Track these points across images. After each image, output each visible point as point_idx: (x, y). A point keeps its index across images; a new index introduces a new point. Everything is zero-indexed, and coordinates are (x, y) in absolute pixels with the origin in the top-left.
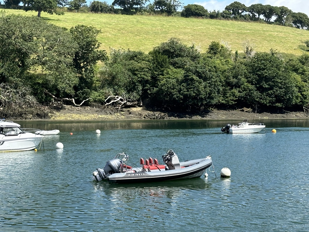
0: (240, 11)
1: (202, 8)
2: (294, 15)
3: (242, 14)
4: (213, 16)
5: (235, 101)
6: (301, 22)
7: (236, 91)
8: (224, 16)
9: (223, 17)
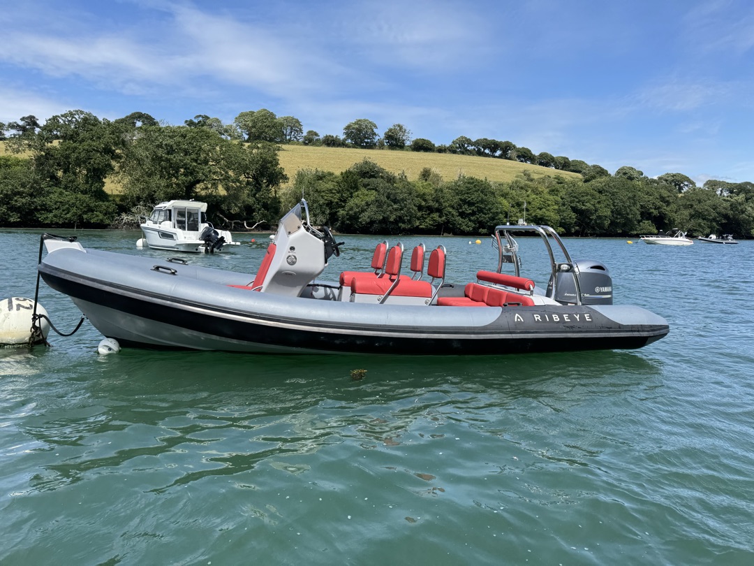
0: (466, 146)
1: (429, 142)
2: (518, 150)
3: (468, 148)
4: (441, 150)
5: (434, 226)
6: (524, 157)
7: (436, 216)
8: (452, 150)
9: (450, 151)
